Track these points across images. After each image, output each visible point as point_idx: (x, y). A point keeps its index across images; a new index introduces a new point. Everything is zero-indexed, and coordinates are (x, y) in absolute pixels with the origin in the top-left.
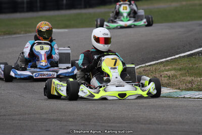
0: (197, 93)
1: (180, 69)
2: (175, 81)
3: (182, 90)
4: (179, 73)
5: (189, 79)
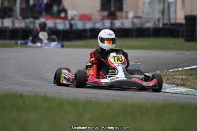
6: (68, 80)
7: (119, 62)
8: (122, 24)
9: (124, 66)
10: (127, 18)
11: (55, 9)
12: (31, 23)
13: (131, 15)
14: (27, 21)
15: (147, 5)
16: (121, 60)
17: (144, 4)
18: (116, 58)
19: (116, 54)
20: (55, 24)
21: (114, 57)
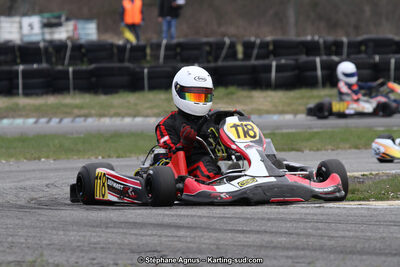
6: (122, 193)
7: (249, 139)
9: (260, 149)
16: (251, 133)
18: (240, 129)
19: (240, 120)
21: (235, 126)
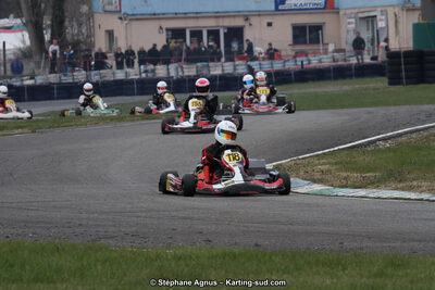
0: (351, 190)
1: (336, 164)
2: (328, 177)
3: (335, 187)
4: (334, 167)
5: (345, 174)
8: (320, 61)
10: (326, 52)
11: (235, 46)
12: (204, 66)
13: (331, 47)
14: (199, 64)
15: (352, 33)
17: (348, 31)
20: (235, 66)
